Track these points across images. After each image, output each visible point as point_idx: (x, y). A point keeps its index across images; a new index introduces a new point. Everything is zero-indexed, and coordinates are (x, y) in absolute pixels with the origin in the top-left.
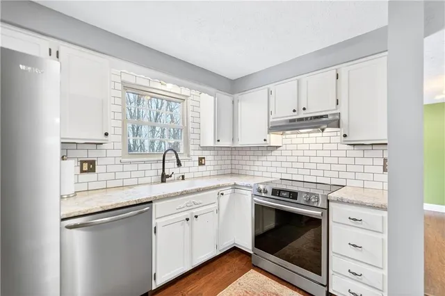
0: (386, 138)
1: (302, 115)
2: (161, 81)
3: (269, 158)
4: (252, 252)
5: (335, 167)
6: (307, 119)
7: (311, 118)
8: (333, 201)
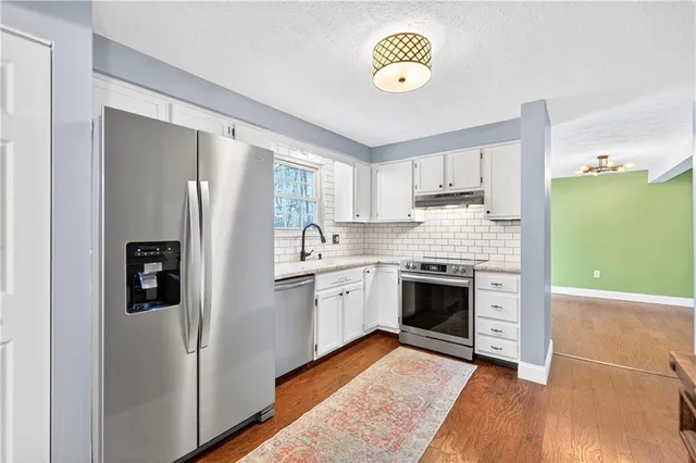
0: (519, 214)
1: (449, 191)
2: (303, 151)
3: (410, 235)
4: (398, 332)
5: (479, 243)
6: (453, 194)
7: (457, 194)
8: (479, 271)
